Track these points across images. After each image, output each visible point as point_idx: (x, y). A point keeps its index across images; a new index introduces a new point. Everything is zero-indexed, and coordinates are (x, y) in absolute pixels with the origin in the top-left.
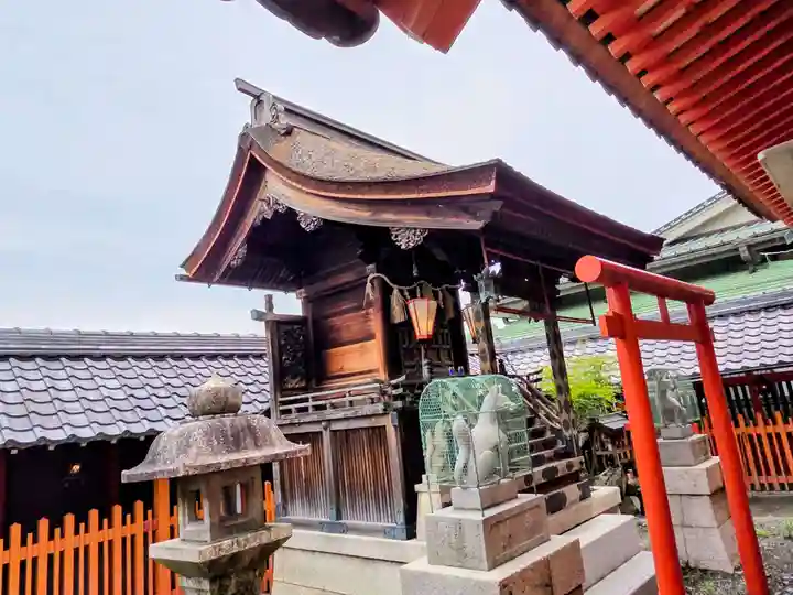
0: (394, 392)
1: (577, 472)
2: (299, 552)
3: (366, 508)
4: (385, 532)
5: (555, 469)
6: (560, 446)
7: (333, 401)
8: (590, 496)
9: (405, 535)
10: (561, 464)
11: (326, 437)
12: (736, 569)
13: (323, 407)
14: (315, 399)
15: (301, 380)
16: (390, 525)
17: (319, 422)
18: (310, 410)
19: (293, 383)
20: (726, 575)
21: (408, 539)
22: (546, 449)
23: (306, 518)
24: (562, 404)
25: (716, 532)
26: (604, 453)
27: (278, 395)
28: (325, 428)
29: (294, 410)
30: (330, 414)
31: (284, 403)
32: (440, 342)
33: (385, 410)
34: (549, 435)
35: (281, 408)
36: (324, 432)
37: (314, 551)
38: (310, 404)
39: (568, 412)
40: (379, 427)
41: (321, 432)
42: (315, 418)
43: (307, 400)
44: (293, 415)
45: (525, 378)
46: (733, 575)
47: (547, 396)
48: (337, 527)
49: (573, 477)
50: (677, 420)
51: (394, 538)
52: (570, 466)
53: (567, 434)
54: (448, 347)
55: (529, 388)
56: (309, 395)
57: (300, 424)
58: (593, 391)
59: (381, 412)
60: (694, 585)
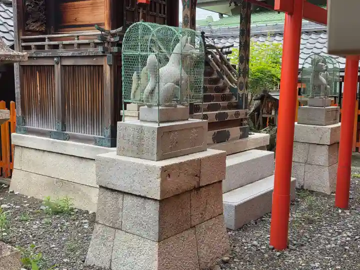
0: (112, 40)
1: (242, 120)
2: (33, 151)
3: (84, 125)
4: (96, 142)
5: (226, 115)
6: (234, 100)
7: (65, 42)
8: (248, 137)
9: (110, 144)
10: (231, 112)
11: (58, 69)
12: (332, 193)
13: (56, 47)
14: (50, 39)
15: (41, 25)
16: (100, 136)
17: (53, 57)
18: (46, 49)
19: (34, 26)
20: (325, 195)
21: (112, 147)
22: (223, 101)
23: (40, 128)
24: (242, 70)
25: (327, 169)
26: (268, 116)
27: (21, 33)
28: (57, 63)
29: (33, 47)
30: (61, 52)
31: (25, 41)
32: (158, 10)
33: (103, 52)
34: (227, 92)
35: (23, 44)
36: (56, 65)
37: (44, 151)
38: (47, 43)
39: (244, 77)
40: (99, 66)
41: (54, 65)
42: (50, 54)
43: (43, 40)
44: (33, 51)
45: (220, 50)
46: (329, 195)
47: (233, 66)
48: (61, 135)
49: (238, 122)
50: (322, 93)
51: (102, 145)
52: (237, 114)
53: (240, 92)
54: (164, 16)
55: (221, 57)
56: (46, 36)
57: (37, 58)
58: (269, 69)
59: (101, 54)
60: (302, 198)
